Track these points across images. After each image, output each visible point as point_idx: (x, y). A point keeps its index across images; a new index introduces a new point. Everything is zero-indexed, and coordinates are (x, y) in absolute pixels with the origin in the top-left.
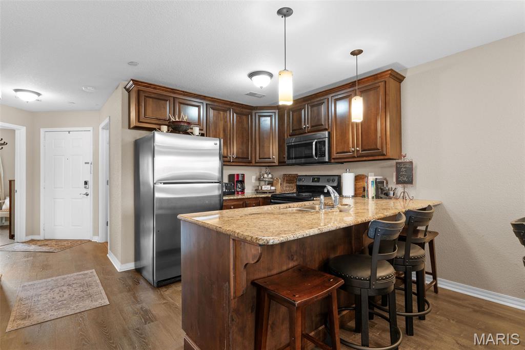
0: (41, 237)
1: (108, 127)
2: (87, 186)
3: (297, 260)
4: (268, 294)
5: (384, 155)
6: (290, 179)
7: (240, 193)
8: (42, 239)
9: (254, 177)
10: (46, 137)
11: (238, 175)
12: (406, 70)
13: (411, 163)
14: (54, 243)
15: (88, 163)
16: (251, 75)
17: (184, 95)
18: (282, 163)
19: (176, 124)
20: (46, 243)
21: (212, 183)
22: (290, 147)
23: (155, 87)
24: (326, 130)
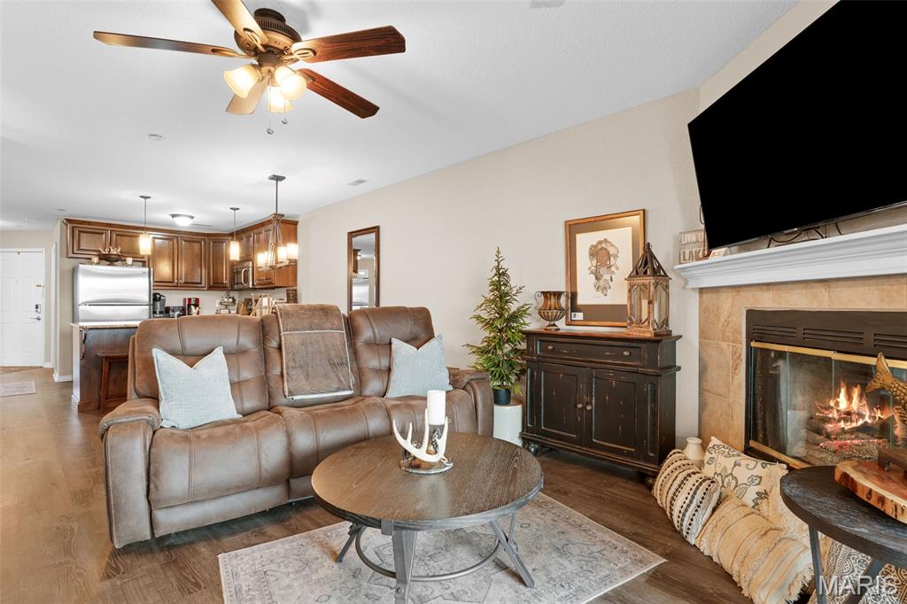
2: (38, 310)
5: (273, 283)
9: (218, 301)
11: (190, 300)
12: (298, 216)
13: (295, 290)
15: (40, 286)
16: (173, 216)
19: (107, 256)
23: (90, 223)
24: (251, 260)
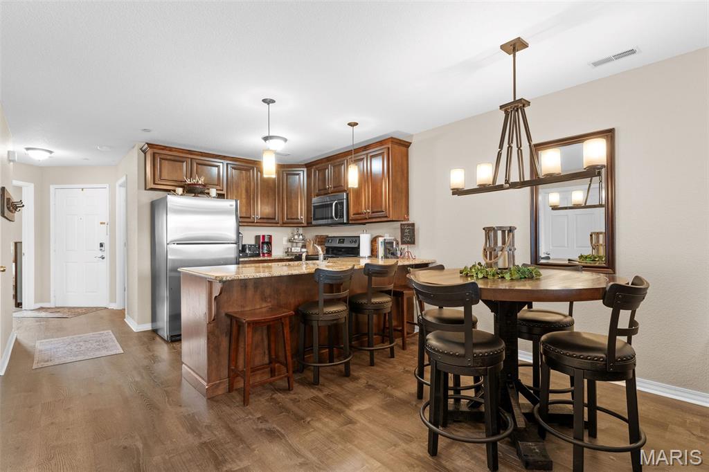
0: (52, 305)
1: (125, 185)
2: (103, 248)
3: (270, 302)
4: (236, 321)
5: (386, 217)
6: (322, 240)
7: (266, 255)
8: (52, 306)
9: (285, 239)
10: (57, 195)
11: (264, 236)
12: (412, 136)
13: (413, 225)
14: (66, 310)
15: (104, 223)
16: (266, 139)
17: (202, 156)
18: (309, 224)
19: (191, 186)
20: (58, 310)
21: (228, 243)
22: (316, 207)
23: (171, 149)
24: (345, 191)
